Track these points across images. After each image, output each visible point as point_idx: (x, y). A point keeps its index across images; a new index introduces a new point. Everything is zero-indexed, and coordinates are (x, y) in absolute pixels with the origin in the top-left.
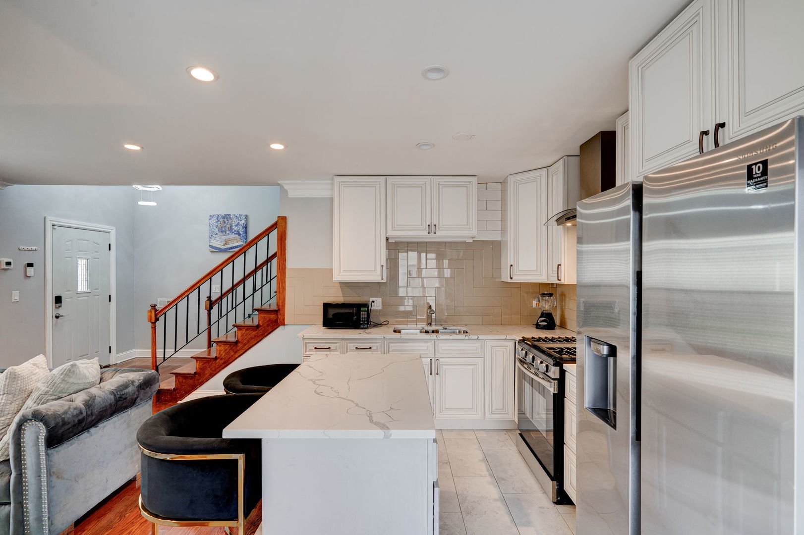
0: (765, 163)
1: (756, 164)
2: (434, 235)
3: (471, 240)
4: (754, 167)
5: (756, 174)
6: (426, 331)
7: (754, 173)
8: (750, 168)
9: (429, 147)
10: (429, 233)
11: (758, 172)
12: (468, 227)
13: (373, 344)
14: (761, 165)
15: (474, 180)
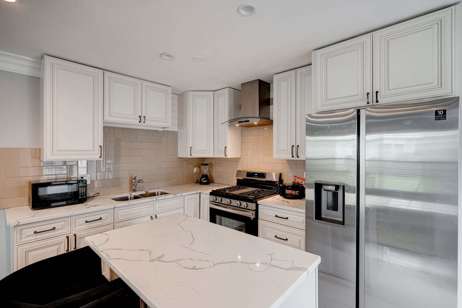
0: (445, 111)
1: (440, 111)
2: (143, 124)
3: (162, 130)
4: (439, 111)
5: (440, 114)
6: (135, 196)
7: (439, 114)
8: (437, 112)
9: (169, 58)
10: (139, 122)
11: (441, 113)
12: (165, 120)
13: (102, 215)
14: (442, 111)
15: (170, 89)
